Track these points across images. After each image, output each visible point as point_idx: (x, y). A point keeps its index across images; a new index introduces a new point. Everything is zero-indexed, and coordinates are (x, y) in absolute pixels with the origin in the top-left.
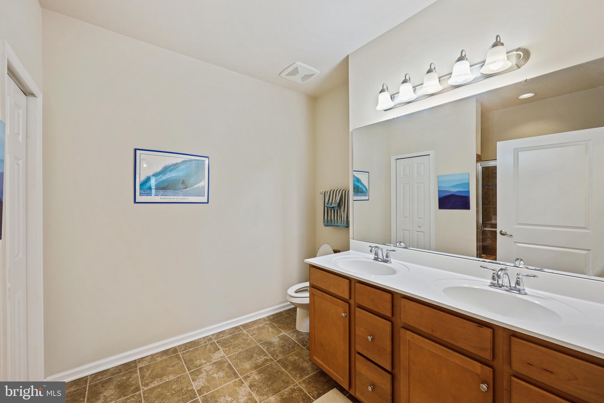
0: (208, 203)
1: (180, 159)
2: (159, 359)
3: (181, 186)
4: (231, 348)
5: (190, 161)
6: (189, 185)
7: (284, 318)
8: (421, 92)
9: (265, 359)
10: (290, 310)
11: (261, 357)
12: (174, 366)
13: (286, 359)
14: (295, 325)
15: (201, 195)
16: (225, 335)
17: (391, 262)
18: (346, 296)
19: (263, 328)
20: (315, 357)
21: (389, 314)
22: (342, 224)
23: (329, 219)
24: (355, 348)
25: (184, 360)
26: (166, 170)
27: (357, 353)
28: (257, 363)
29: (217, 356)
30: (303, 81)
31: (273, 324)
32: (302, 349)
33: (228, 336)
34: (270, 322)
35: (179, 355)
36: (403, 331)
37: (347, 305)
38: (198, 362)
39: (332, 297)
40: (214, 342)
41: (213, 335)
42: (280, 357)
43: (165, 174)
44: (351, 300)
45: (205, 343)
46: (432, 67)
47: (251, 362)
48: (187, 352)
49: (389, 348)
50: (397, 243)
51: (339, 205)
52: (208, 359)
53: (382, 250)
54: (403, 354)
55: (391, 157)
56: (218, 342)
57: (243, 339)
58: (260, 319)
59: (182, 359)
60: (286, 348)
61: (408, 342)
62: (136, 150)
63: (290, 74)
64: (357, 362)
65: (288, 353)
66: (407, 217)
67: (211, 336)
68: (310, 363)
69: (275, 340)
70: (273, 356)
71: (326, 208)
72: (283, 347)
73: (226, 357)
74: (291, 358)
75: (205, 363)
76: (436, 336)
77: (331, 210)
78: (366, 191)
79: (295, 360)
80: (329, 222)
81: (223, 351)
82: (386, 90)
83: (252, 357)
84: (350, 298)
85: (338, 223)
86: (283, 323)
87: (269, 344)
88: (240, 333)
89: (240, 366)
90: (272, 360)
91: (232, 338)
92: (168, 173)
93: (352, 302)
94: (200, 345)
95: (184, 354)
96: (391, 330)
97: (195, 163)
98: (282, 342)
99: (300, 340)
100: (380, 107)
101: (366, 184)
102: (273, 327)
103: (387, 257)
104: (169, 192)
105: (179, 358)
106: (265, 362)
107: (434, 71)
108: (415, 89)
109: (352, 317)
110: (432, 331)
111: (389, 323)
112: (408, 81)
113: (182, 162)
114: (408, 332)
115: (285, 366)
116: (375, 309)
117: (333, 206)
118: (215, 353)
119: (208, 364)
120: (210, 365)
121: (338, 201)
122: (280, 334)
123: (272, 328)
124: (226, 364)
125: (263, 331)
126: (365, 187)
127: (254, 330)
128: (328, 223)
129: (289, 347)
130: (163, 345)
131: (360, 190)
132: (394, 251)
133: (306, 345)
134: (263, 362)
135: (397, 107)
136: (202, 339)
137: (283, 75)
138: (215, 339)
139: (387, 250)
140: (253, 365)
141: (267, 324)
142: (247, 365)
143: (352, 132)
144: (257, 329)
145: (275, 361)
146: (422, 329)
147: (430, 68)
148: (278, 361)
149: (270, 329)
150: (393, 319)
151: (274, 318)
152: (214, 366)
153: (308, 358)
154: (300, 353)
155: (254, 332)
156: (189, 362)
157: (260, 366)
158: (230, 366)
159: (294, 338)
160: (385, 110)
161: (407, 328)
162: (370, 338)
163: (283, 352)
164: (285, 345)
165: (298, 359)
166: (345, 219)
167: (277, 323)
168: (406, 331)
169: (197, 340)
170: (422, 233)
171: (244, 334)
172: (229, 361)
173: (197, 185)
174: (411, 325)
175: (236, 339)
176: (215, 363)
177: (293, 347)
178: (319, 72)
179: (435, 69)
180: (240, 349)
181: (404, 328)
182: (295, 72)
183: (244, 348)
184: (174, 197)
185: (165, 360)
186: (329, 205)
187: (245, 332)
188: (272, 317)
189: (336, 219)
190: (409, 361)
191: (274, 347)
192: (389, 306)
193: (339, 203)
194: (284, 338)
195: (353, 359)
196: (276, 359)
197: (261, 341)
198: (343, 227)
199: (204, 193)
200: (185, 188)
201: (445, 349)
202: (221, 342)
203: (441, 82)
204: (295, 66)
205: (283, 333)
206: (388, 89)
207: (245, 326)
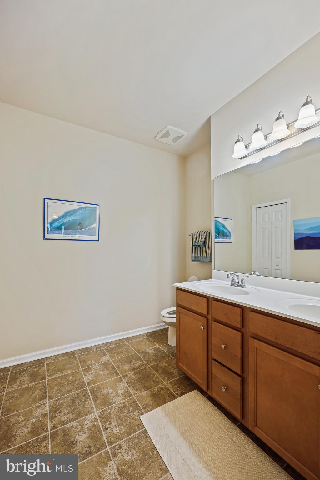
0: (98, 241)
1: (77, 206)
2: (61, 358)
3: (78, 227)
4: (115, 354)
5: (85, 208)
6: (84, 227)
7: (158, 335)
8: (272, 138)
9: (141, 364)
10: (164, 329)
11: (138, 362)
12: (71, 364)
13: (158, 365)
14: (168, 341)
15: (93, 234)
16: (111, 345)
17: (245, 287)
18: (204, 312)
19: (142, 341)
20: (180, 364)
21: (239, 326)
22: (207, 260)
23: (196, 255)
24: (212, 356)
25: (79, 360)
26: (67, 214)
27: (213, 360)
28: (134, 366)
29: (104, 360)
30: (174, 143)
31: (150, 339)
32: (172, 359)
33: (114, 346)
34: (147, 337)
35: (76, 356)
36: (251, 340)
37: (205, 319)
38: (89, 363)
39: (194, 314)
40: (103, 349)
41: (102, 344)
42: (153, 363)
43: (66, 218)
44: (208, 315)
45: (96, 349)
46: (281, 115)
47: (130, 365)
48: (82, 355)
49: (239, 355)
50: (252, 272)
51: (205, 243)
52: (97, 361)
53: (238, 277)
54: (251, 359)
55: (252, 206)
56: (106, 349)
57: (125, 349)
58: (140, 335)
59: (78, 360)
60: (159, 357)
61: (255, 349)
62: (44, 199)
63: (162, 137)
64: (213, 367)
65: (160, 361)
66: (266, 257)
67: (101, 345)
68: (177, 370)
69: (151, 351)
70: (147, 362)
71: (194, 247)
72: (156, 356)
73: (111, 360)
74: (162, 364)
75: (94, 364)
76: (280, 343)
77: (198, 248)
78: (230, 235)
79: (165, 366)
80: (197, 258)
81: (109, 356)
82: (241, 141)
83: (131, 361)
84: (208, 313)
85: (204, 258)
86: (158, 339)
87: (145, 353)
88: (123, 344)
89: (121, 368)
90: (147, 365)
91: (117, 347)
92: (68, 217)
93: (209, 317)
94: (92, 350)
95: (79, 356)
96: (241, 339)
97: (89, 210)
98: (155, 352)
99: (171, 352)
100: (236, 155)
101: (230, 229)
102: (150, 341)
103: (242, 282)
104: (70, 232)
105: (76, 359)
106: (141, 366)
107: (282, 118)
108: (267, 137)
109: (210, 330)
110: (276, 339)
111: (239, 334)
112: (260, 130)
113: (79, 208)
114: (256, 341)
115: (157, 371)
116: (228, 322)
117: (199, 245)
118: (103, 357)
119: (97, 364)
120: (98, 365)
121: (203, 240)
122: (155, 347)
123: (148, 342)
124: (111, 366)
125: (141, 344)
126: (229, 231)
127: (134, 342)
128: (195, 259)
129: (161, 357)
130: (66, 348)
131: (225, 234)
132: (248, 277)
133: (175, 356)
134: (139, 366)
135: (251, 155)
136: (94, 347)
137: (157, 138)
138: (104, 347)
139: (242, 277)
140: (131, 368)
141: (144, 339)
142: (127, 368)
143: (213, 180)
144: (137, 342)
145: (149, 366)
146: (267, 337)
147: (279, 115)
148: (151, 366)
149: (147, 343)
150: (243, 330)
151: (151, 335)
152: (101, 366)
153: (175, 366)
154: (169, 361)
155: (134, 344)
156: (83, 362)
157: (137, 369)
158: (113, 367)
159: (165, 350)
160: (241, 158)
161: (255, 337)
162: (223, 346)
163: (156, 360)
164: (158, 355)
165: (168, 366)
166: (209, 255)
167: (153, 338)
168: (254, 339)
169: (90, 347)
170: (280, 271)
171: (126, 345)
172: (113, 363)
173: (91, 227)
174: (258, 334)
175: (120, 348)
176: (102, 364)
177: (164, 357)
178: (186, 133)
179: (283, 116)
180: (122, 355)
181: (252, 337)
182: (167, 134)
183: (125, 355)
184: (73, 235)
185: (66, 360)
186: (196, 244)
187: (127, 343)
188: (149, 334)
189: (202, 255)
190: (256, 366)
191: (149, 355)
192: (239, 319)
193: (204, 242)
194: (157, 350)
195: (210, 365)
196: (149, 365)
197: (140, 350)
198: (207, 262)
199: (96, 233)
200: (81, 229)
201: (288, 354)
202: (108, 350)
203: (289, 128)
204: (166, 129)
205: (157, 346)
206: (243, 139)
207: (127, 339)
